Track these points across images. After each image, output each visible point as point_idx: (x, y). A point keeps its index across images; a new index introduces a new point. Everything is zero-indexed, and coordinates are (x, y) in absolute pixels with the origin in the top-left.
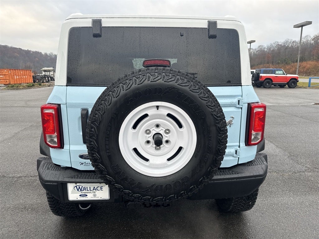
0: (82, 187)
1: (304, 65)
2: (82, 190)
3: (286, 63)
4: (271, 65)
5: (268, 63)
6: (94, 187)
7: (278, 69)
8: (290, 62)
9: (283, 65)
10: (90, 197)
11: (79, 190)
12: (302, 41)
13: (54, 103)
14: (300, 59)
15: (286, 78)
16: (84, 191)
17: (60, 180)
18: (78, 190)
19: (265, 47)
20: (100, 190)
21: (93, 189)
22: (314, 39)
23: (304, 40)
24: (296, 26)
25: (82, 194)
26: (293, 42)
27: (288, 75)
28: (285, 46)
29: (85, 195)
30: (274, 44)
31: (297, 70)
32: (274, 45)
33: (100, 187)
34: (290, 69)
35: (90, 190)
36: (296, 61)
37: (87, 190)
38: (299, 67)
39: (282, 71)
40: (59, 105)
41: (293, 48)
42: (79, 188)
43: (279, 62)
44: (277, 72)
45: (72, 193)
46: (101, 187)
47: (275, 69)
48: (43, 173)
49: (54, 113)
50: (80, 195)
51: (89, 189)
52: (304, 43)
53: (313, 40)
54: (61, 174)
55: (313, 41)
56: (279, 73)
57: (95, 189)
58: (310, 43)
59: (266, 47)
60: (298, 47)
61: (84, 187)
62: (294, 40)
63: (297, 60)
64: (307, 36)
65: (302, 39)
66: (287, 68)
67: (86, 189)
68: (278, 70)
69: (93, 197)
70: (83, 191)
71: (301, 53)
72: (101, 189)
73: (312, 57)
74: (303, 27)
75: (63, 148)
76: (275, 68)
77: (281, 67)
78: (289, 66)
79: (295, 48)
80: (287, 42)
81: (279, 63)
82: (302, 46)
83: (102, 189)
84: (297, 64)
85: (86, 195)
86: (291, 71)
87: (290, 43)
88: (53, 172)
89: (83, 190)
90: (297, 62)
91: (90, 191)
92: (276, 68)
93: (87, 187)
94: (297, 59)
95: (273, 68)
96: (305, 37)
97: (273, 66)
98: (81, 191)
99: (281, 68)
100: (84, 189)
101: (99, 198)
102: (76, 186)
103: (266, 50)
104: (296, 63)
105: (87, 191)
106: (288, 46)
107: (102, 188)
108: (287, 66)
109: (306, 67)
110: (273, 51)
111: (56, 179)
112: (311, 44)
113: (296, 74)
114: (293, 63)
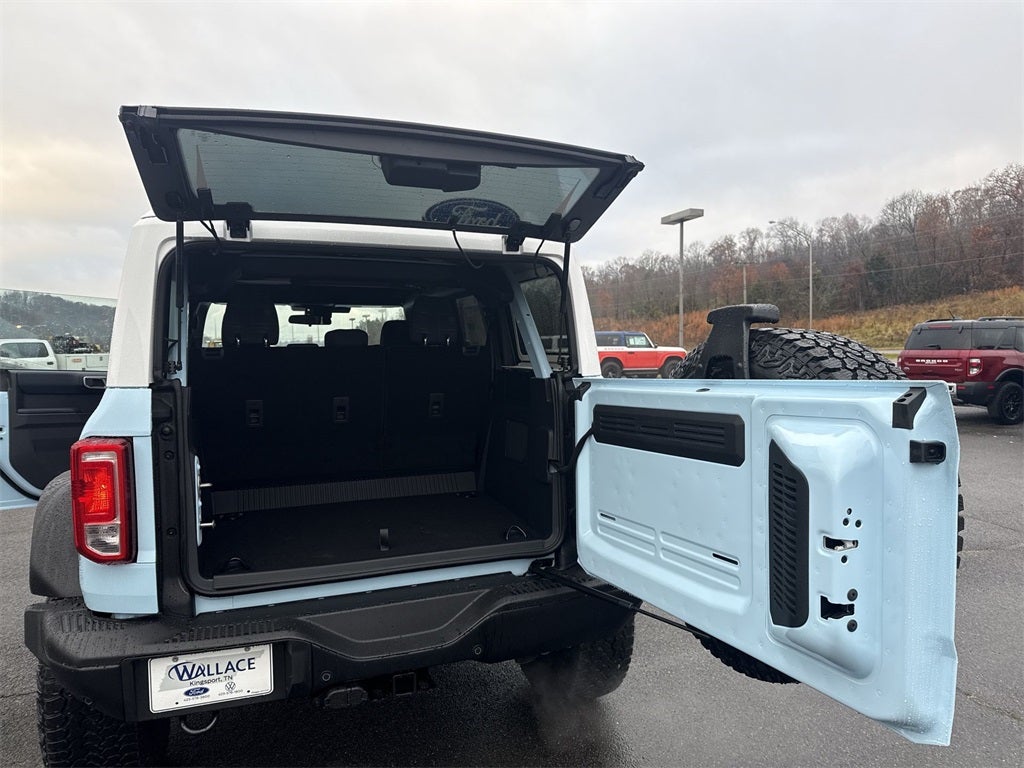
0: (194, 665)
1: (695, 321)
2: (193, 675)
3: (652, 316)
4: (613, 322)
5: (605, 316)
6: (230, 663)
7: (633, 332)
8: (659, 312)
9: (643, 320)
10: (218, 693)
11: (185, 677)
12: (685, 258)
13: (110, 435)
14: (684, 305)
15: (656, 355)
16: (201, 678)
17: (129, 652)
18: (181, 678)
19: (593, 273)
20: (247, 668)
21: (227, 669)
22: (713, 251)
23: (688, 254)
24: (667, 221)
25: (192, 687)
26: (663, 259)
27: (661, 349)
28: (644, 268)
29: (201, 689)
30: (616, 263)
31: (681, 334)
32: (615, 266)
33: (247, 660)
34: (663, 331)
35: (218, 673)
36: (674, 309)
37: (209, 675)
38: (685, 325)
39: (643, 338)
40: (130, 440)
41: (665, 276)
42: (185, 669)
43: (634, 311)
44: (632, 342)
45: (163, 688)
46: (249, 660)
47: (626, 333)
48: (69, 642)
49: (114, 461)
50: (187, 693)
51: (213, 670)
52: (688, 261)
53: (710, 254)
54: (129, 637)
55: (711, 258)
56: (637, 343)
57: (233, 668)
58: (705, 262)
59: (597, 273)
60: (676, 273)
61: (200, 667)
62: (664, 254)
63: (678, 308)
64: (693, 245)
65: (685, 253)
66: (656, 328)
67: (206, 672)
68: (634, 336)
69: (226, 691)
70: (197, 679)
71: (685, 288)
72: (249, 664)
73: (712, 300)
74: (685, 223)
75: (135, 561)
76: (625, 329)
77: (640, 327)
78: (659, 323)
79: (670, 275)
80: (647, 259)
81: (632, 316)
82: (685, 271)
83: (252, 666)
84: (678, 319)
85: (206, 690)
86: (665, 335)
87: (656, 261)
88: (100, 634)
89: (197, 676)
90: (677, 311)
91: (216, 677)
92: (628, 329)
93: (208, 666)
94: (675, 304)
95: (619, 330)
96: (691, 246)
97: (618, 325)
98: (190, 678)
99: (638, 328)
100: (200, 672)
101: (244, 694)
102: (176, 667)
103: (595, 279)
104: (675, 317)
105: (207, 678)
106: (651, 270)
107: (252, 661)
108: (653, 324)
109: (701, 326)
110: (615, 281)
111: (115, 653)
112: (707, 266)
113: (677, 345)
114: (669, 314)
